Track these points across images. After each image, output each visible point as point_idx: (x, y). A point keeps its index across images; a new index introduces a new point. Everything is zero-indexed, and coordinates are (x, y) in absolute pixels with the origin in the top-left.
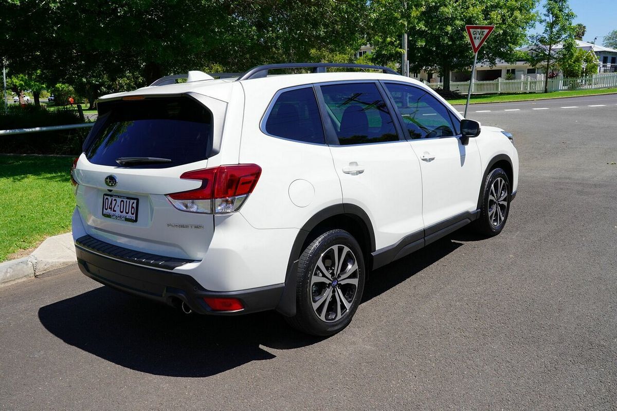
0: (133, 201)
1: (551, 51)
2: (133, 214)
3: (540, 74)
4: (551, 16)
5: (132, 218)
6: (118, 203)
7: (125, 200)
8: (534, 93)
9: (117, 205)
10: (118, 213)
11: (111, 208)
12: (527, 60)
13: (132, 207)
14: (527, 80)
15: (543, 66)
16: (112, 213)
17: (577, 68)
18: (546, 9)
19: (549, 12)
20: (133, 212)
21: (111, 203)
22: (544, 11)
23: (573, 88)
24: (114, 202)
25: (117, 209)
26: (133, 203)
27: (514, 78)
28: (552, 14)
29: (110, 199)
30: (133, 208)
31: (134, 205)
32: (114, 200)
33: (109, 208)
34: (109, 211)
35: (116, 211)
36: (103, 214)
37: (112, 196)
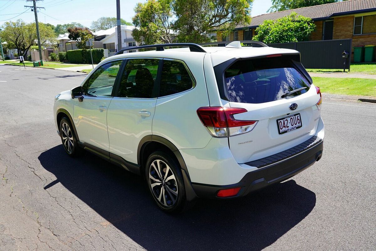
0: (297, 115)
2: (299, 123)
5: (300, 125)
6: (289, 121)
7: (293, 118)
9: (288, 123)
10: (290, 127)
11: (285, 127)
13: (298, 119)
16: (286, 129)
20: (299, 122)
21: (284, 123)
24: (286, 122)
25: (289, 125)
26: (298, 116)
29: (282, 121)
30: (299, 119)
31: (299, 118)
32: (286, 121)
33: (284, 127)
34: (284, 129)
35: (288, 127)
36: (280, 133)
37: (284, 118)
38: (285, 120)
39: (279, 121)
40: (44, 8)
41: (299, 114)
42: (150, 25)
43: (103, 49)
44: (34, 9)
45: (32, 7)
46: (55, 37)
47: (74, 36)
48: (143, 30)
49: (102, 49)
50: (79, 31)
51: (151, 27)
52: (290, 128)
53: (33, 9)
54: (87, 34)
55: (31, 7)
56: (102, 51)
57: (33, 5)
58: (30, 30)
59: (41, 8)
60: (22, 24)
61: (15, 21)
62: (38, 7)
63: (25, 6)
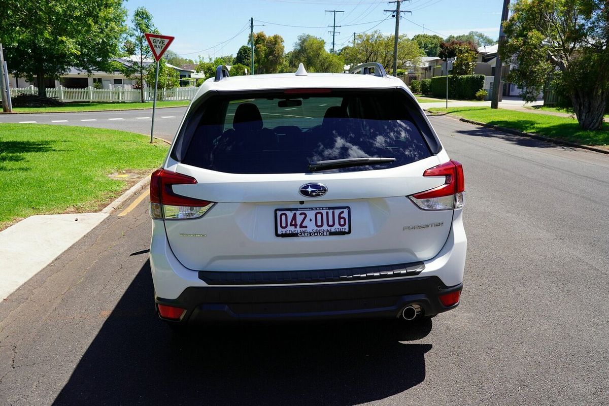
0: (342, 210)
1: (143, 64)
2: (342, 226)
3: (127, 84)
4: (139, 30)
5: (343, 230)
6: (310, 216)
7: (324, 212)
8: (124, 102)
9: (307, 219)
10: (312, 228)
11: (295, 225)
12: (122, 71)
13: (340, 218)
14: (118, 89)
15: (136, 78)
16: (299, 230)
17: (163, 81)
18: (134, 24)
19: (137, 27)
20: (342, 223)
21: (294, 219)
22: (133, 25)
23: (160, 99)
24: (300, 218)
25: (309, 224)
26: (341, 213)
27: (102, 88)
28: (140, 29)
29: (290, 215)
30: (344, 219)
31: (345, 215)
32: (301, 214)
33: (291, 225)
34: (290, 229)
35: (306, 227)
36: (277, 235)
37: (296, 209)
38: (298, 213)
39: (279, 213)
40: (410, 12)
41: (348, 208)
42: (530, 34)
43: (483, 75)
44: (397, 14)
45: (394, 11)
46: (420, 56)
47: (447, 54)
48: (515, 43)
49: (481, 76)
50: (456, 46)
51: (532, 37)
52: (309, 230)
53: (395, 14)
54: (467, 51)
55: (392, 11)
56: (482, 78)
57: (395, 8)
58: (387, 46)
59: (406, 11)
60: (377, 37)
61: (369, 33)
62: (402, 11)
63: (384, 11)
